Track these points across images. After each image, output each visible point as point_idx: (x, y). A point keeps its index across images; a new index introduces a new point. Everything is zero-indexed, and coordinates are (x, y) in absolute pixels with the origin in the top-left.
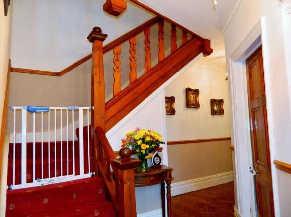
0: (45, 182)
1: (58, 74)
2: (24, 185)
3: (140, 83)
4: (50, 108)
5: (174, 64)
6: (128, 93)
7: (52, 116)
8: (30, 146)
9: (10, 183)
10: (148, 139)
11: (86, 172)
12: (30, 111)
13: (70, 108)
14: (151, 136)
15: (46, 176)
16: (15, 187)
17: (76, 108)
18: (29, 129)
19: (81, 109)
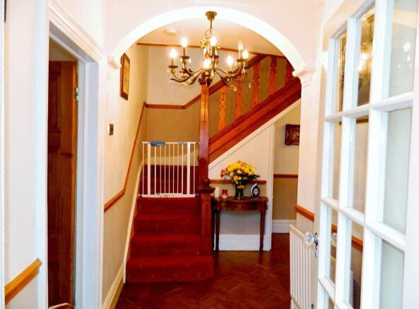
0: (162, 195)
1: (184, 107)
2: (149, 195)
3: (245, 120)
4: (167, 143)
5: (287, 97)
6: (232, 129)
7: (167, 147)
8: (152, 167)
9: (140, 192)
10: (239, 172)
11: (191, 193)
12: (153, 145)
13: (180, 142)
14: (241, 170)
15: (163, 192)
16: (144, 196)
17: (185, 143)
18: (152, 155)
19: (189, 144)
